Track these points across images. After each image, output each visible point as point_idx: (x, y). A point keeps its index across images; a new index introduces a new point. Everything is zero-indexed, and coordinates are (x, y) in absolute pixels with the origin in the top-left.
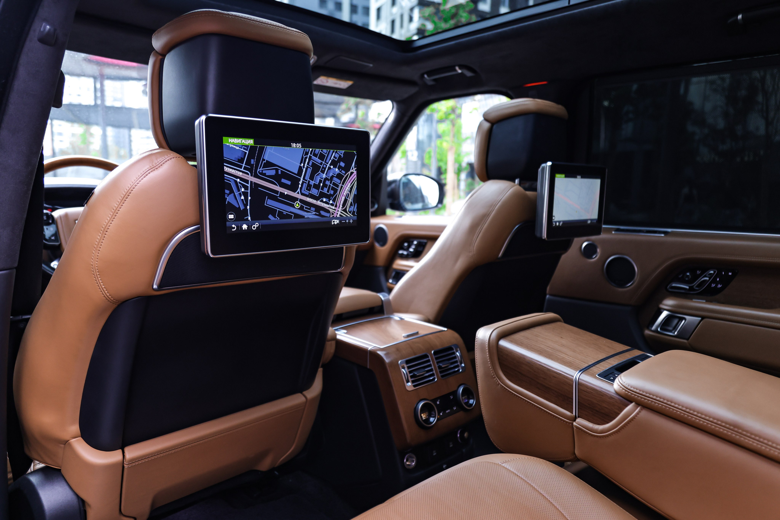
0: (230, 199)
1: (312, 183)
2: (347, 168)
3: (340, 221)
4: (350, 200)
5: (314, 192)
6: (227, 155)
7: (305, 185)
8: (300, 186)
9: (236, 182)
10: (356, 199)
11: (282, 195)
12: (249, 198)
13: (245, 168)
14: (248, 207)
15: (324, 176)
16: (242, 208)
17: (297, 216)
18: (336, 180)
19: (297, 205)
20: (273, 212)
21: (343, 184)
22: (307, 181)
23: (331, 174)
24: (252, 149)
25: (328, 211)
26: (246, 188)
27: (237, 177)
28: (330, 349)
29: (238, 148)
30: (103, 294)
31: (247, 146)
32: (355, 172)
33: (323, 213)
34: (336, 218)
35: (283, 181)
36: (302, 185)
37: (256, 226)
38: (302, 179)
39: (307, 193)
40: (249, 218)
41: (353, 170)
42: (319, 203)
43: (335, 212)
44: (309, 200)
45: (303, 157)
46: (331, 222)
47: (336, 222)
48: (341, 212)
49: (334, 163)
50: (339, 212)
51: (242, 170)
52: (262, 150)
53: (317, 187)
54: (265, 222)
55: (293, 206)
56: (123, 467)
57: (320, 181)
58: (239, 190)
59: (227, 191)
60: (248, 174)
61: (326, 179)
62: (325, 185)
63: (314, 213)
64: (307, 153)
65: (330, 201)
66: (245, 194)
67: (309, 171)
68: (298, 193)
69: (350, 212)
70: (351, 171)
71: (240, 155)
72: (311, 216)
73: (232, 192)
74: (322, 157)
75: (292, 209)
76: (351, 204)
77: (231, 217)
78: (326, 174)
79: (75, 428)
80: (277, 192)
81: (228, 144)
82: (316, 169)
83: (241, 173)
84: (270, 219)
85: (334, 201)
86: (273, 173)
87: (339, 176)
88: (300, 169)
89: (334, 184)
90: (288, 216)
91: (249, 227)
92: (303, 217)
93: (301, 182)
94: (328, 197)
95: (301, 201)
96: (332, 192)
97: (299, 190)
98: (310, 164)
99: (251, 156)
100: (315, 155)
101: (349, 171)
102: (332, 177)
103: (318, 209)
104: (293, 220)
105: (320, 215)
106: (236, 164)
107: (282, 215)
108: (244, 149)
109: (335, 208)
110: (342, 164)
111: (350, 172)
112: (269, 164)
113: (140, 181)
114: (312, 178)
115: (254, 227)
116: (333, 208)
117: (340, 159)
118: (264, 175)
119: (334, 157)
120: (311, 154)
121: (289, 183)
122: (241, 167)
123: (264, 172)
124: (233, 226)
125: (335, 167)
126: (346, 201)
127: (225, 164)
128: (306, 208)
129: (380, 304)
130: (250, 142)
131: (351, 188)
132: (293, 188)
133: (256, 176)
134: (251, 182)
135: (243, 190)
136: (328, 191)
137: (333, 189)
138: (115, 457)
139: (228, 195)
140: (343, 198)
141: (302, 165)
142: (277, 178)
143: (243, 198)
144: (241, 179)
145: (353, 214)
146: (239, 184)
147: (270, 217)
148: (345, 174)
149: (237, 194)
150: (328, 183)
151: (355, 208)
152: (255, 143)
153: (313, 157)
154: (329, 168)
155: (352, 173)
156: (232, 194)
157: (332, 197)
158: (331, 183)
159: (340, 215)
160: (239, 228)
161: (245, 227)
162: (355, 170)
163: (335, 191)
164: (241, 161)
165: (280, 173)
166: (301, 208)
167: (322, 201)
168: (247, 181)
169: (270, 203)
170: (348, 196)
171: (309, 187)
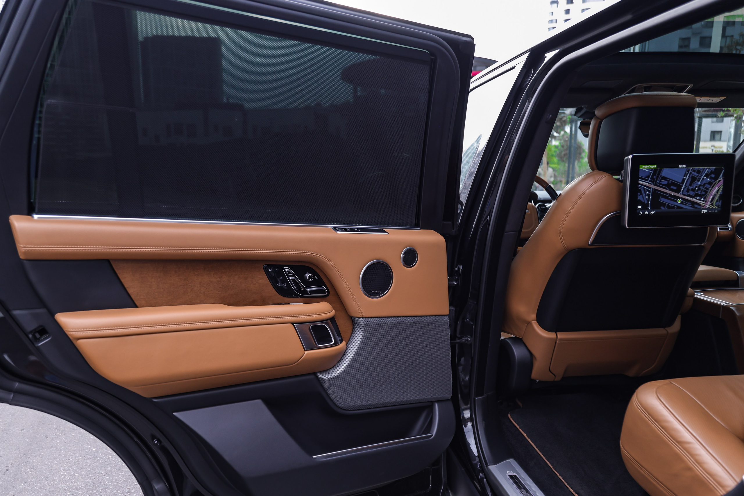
0: (640, 198)
1: (691, 188)
2: (716, 178)
3: (708, 211)
4: (717, 198)
5: (691, 193)
6: (641, 174)
7: (686, 190)
8: (682, 190)
9: (644, 188)
10: (721, 197)
11: (670, 195)
12: (651, 197)
13: (650, 181)
14: (650, 202)
15: (699, 183)
16: (646, 202)
17: (679, 207)
18: (707, 186)
19: (679, 201)
20: (664, 205)
21: (712, 188)
22: (687, 187)
23: (704, 182)
24: (655, 170)
25: (699, 205)
26: (649, 191)
27: (645, 186)
28: (688, 303)
29: (647, 170)
30: (563, 245)
31: (652, 169)
32: (722, 180)
33: (696, 206)
34: (705, 209)
35: (672, 187)
36: (684, 189)
37: (653, 212)
38: (684, 186)
39: (687, 194)
40: (650, 208)
41: (721, 179)
42: (694, 200)
43: (704, 205)
44: (687, 198)
45: (685, 173)
46: (701, 211)
47: (705, 211)
48: (709, 206)
49: (707, 176)
50: (708, 205)
51: (648, 182)
52: (661, 170)
53: (693, 190)
54: (658, 210)
55: (676, 201)
56: (556, 342)
57: (696, 187)
58: (645, 193)
59: (639, 194)
60: (651, 184)
61: (700, 185)
62: (699, 189)
63: (690, 206)
64: (689, 171)
65: (701, 199)
66: (649, 195)
67: (689, 181)
68: (680, 194)
69: (716, 205)
70: (719, 179)
71: (647, 174)
72: (688, 207)
73: (641, 194)
74: (698, 172)
75: (676, 204)
76: (717, 201)
77: (640, 207)
78: (701, 182)
79: (534, 316)
80: (667, 193)
81: (642, 169)
82: (693, 179)
83: (647, 184)
84: (661, 209)
85: (705, 198)
86: (666, 183)
87: (710, 183)
88: (684, 180)
89: (706, 188)
90: (674, 208)
91: (649, 213)
92: (682, 208)
93: (683, 188)
94: (701, 196)
95: (682, 199)
96: (703, 193)
97: (681, 192)
98: (690, 177)
99: (654, 174)
100: (694, 171)
101: (717, 179)
102: (705, 184)
103: (693, 203)
104: (676, 210)
105: (694, 207)
106: (645, 180)
107: (669, 207)
108: (651, 171)
109: (705, 203)
110: (713, 176)
111: (718, 181)
112: (664, 178)
113: (589, 189)
114: (690, 185)
115: (652, 213)
116: (704, 203)
117: (712, 173)
118: (661, 184)
119: (708, 172)
120: (691, 171)
121: (675, 188)
122: (647, 180)
123: (661, 182)
124: (640, 212)
125: (707, 178)
126: (713, 198)
127: (639, 179)
128: (685, 203)
129: (736, 279)
130: (654, 166)
131: (718, 191)
132: (678, 191)
133: (656, 185)
134: (653, 188)
135: (647, 193)
136: (701, 193)
137: (705, 191)
138: (552, 335)
139: (639, 195)
140: (712, 197)
141: (685, 177)
142: (668, 186)
143: (647, 197)
144: (647, 187)
145: (718, 206)
146: (646, 190)
147: (662, 208)
148: (714, 182)
149: (644, 195)
150: (701, 188)
151: (720, 203)
152: (657, 167)
153: (693, 173)
154: (703, 179)
155: (720, 181)
156: (641, 195)
157: (704, 195)
158: (703, 188)
159: (708, 207)
160: (644, 213)
161: (647, 213)
162: (723, 179)
163: (706, 192)
164: (648, 177)
165: (670, 182)
166: (682, 203)
167: (696, 199)
168: (650, 188)
169: (662, 200)
170: (715, 195)
171: (688, 190)
